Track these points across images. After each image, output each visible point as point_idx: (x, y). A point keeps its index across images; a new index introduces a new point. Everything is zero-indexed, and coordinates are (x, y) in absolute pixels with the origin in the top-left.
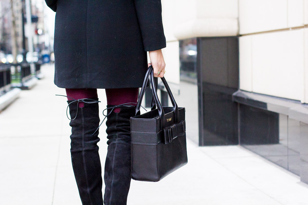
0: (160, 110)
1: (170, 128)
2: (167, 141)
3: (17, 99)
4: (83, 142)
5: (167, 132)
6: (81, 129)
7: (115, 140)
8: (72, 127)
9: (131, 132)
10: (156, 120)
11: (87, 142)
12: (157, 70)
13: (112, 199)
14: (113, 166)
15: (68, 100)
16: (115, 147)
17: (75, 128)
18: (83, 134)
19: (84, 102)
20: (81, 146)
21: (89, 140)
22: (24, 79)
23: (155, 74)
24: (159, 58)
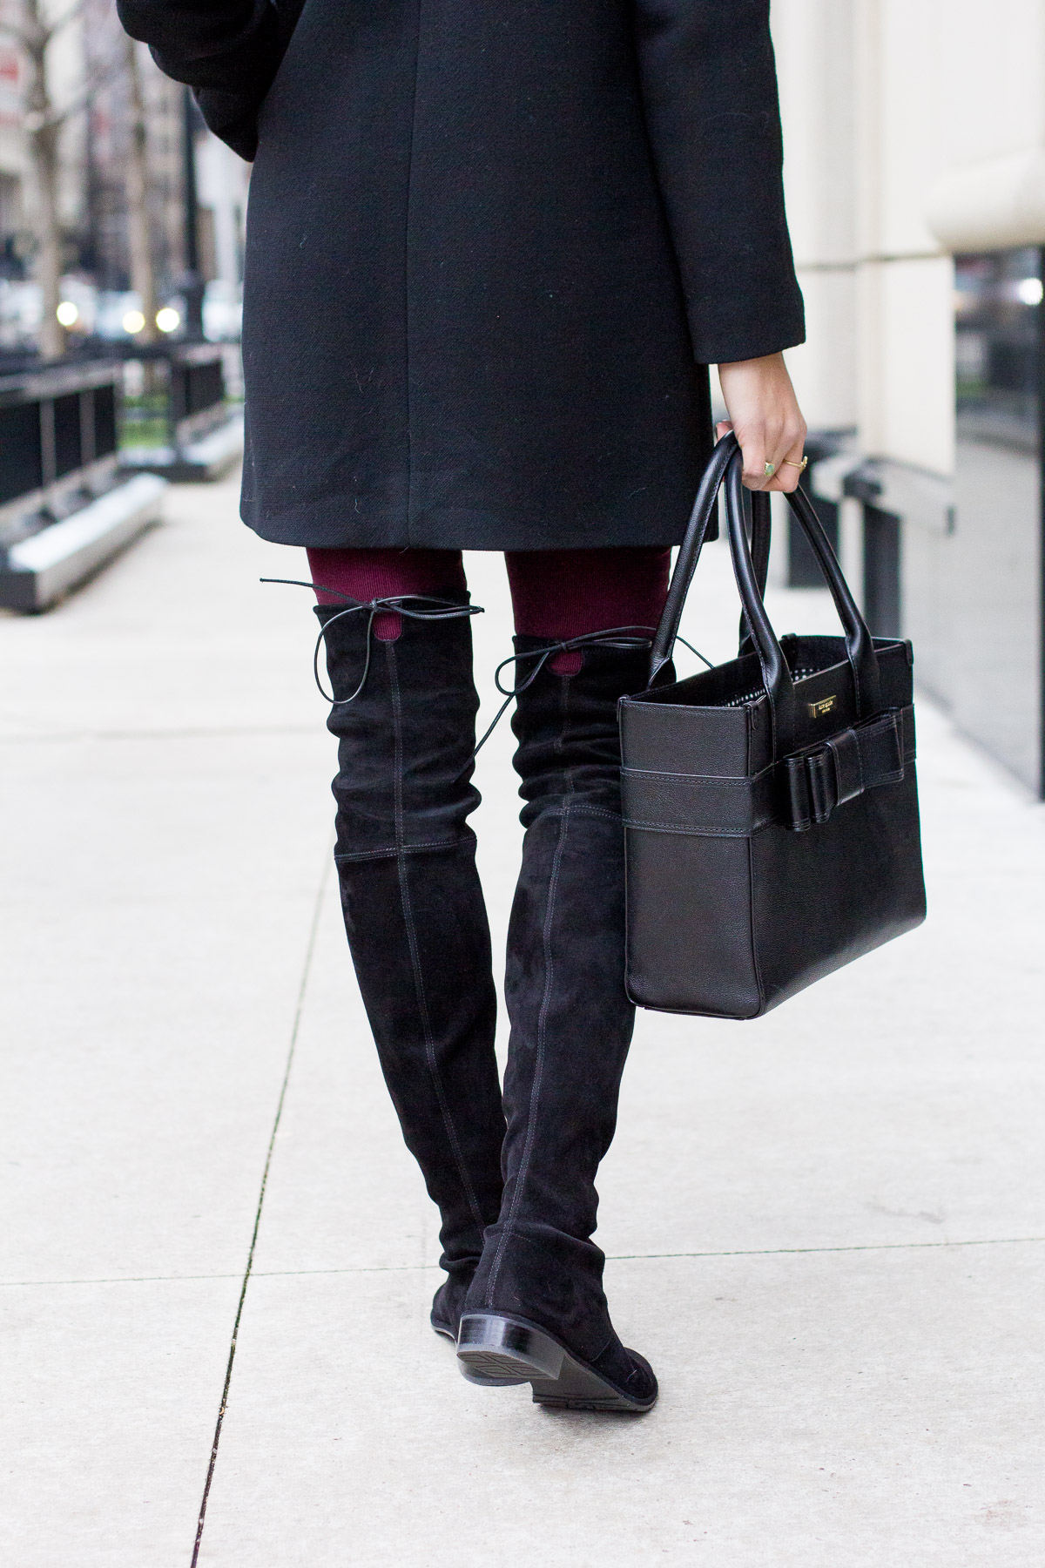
0: (768, 661)
1: (819, 752)
2: (804, 816)
3: (146, 528)
4: (399, 816)
5: (804, 771)
6: (387, 750)
7: (557, 802)
8: (339, 739)
9: (624, 771)
10: (743, 715)
11: (421, 815)
12: (760, 457)
13: (542, 1089)
14: (546, 933)
15: (317, 604)
16: (557, 837)
17: (354, 746)
18: (398, 774)
19: (397, 614)
20: (392, 835)
21: (427, 805)
22: (186, 429)
23: (750, 476)
24: (770, 394)
